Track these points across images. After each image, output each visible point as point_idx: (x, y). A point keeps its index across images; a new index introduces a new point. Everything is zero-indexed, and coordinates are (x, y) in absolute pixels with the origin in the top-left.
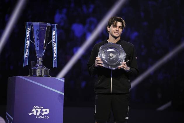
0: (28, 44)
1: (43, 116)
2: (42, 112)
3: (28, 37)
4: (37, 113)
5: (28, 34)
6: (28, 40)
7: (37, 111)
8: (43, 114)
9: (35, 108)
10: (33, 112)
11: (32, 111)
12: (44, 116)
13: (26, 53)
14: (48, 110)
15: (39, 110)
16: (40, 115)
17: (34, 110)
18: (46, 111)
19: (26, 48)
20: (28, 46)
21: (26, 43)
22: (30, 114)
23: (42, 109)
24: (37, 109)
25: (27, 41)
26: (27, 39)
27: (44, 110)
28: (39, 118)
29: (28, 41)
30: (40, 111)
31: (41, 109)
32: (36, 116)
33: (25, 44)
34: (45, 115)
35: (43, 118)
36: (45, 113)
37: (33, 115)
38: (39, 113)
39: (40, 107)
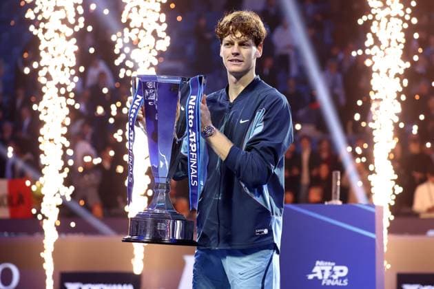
1: (335, 280)
2: (332, 272)
4: (323, 275)
5: (134, 111)
7: (323, 271)
8: (335, 277)
9: (319, 265)
10: (315, 273)
11: (314, 271)
12: (337, 281)
14: (345, 269)
15: (327, 269)
16: (330, 278)
17: (317, 269)
18: (341, 271)
22: (311, 277)
23: (333, 267)
24: (323, 268)
27: (337, 269)
28: (328, 284)
30: (331, 271)
31: (330, 268)
32: (321, 281)
34: (339, 278)
35: (336, 285)
36: (338, 274)
37: (316, 278)
38: (327, 274)
39: (329, 263)
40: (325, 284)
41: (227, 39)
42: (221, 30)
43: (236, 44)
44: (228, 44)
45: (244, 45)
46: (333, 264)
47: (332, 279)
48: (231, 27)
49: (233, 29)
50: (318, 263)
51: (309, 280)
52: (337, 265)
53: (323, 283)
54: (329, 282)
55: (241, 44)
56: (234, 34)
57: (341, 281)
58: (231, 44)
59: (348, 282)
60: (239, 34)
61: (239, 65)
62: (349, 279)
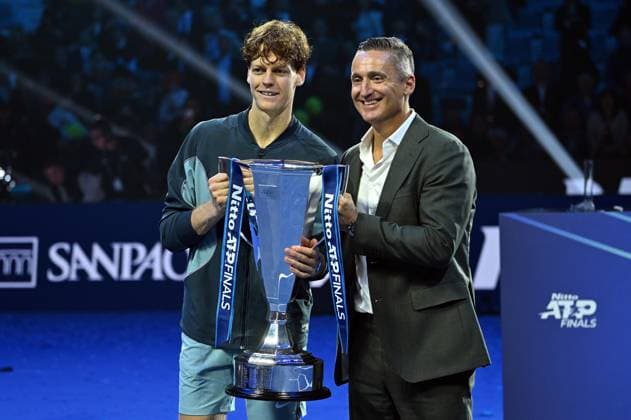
0: (231, 252)
1: (579, 320)
2: (575, 309)
3: (231, 221)
4: (562, 313)
5: (235, 209)
6: (235, 233)
7: (561, 308)
8: (579, 316)
9: (555, 299)
10: (552, 310)
11: (550, 307)
12: (581, 321)
13: (223, 289)
14: (593, 305)
15: (568, 304)
16: (572, 317)
17: (553, 305)
18: (588, 307)
19: (225, 269)
20: (231, 262)
21: (227, 249)
22: (545, 316)
23: (575, 302)
24: (561, 303)
25: (229, 242)
26: (228, 230)
27: (581, 304)
28: (569, 325)
29: (235, 240)
30: (572, 307)
31: (572, 303)
32: (560, 321)
33: (223, 251)
34: (585, 317)
35: (580, 327)
36: (583, 312)
37: (552, 318)
38: (567, 312)
39: (570, 297)
40: (565, 326)
41: (257, 62)
42: (248, 50)
43: (269, 71)
44: (257, 70)
45: (280, 71)
46: (577, 297)
47: (574, 318)
48: (262, 47)
49: (264, 50)
50: (554, 295)
51: (544, 320)
52: (580, 299)
53: (563, 324)
54: (570, 323)
55: (276, 71)
56: (267, 57)
57: (586, 321)
58: (261, 70)
59: (597, 322)
60: (273, 58)
61: (272, 101)
62: (597, 318)
